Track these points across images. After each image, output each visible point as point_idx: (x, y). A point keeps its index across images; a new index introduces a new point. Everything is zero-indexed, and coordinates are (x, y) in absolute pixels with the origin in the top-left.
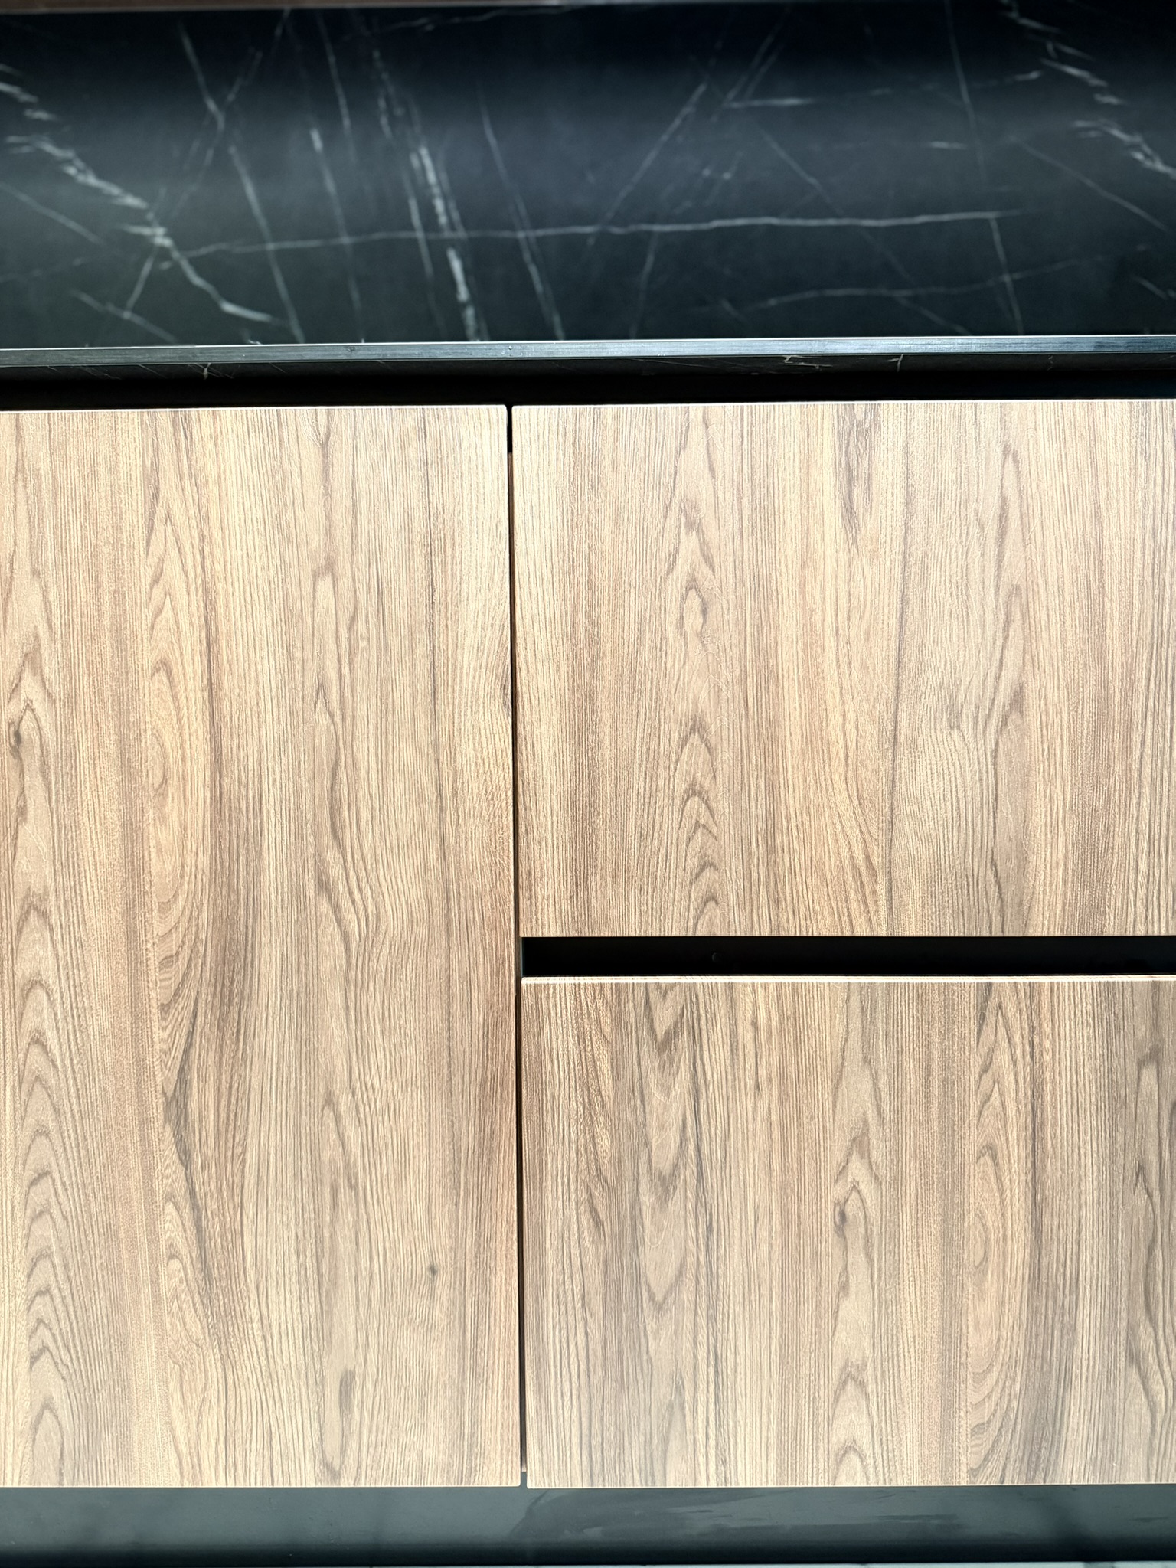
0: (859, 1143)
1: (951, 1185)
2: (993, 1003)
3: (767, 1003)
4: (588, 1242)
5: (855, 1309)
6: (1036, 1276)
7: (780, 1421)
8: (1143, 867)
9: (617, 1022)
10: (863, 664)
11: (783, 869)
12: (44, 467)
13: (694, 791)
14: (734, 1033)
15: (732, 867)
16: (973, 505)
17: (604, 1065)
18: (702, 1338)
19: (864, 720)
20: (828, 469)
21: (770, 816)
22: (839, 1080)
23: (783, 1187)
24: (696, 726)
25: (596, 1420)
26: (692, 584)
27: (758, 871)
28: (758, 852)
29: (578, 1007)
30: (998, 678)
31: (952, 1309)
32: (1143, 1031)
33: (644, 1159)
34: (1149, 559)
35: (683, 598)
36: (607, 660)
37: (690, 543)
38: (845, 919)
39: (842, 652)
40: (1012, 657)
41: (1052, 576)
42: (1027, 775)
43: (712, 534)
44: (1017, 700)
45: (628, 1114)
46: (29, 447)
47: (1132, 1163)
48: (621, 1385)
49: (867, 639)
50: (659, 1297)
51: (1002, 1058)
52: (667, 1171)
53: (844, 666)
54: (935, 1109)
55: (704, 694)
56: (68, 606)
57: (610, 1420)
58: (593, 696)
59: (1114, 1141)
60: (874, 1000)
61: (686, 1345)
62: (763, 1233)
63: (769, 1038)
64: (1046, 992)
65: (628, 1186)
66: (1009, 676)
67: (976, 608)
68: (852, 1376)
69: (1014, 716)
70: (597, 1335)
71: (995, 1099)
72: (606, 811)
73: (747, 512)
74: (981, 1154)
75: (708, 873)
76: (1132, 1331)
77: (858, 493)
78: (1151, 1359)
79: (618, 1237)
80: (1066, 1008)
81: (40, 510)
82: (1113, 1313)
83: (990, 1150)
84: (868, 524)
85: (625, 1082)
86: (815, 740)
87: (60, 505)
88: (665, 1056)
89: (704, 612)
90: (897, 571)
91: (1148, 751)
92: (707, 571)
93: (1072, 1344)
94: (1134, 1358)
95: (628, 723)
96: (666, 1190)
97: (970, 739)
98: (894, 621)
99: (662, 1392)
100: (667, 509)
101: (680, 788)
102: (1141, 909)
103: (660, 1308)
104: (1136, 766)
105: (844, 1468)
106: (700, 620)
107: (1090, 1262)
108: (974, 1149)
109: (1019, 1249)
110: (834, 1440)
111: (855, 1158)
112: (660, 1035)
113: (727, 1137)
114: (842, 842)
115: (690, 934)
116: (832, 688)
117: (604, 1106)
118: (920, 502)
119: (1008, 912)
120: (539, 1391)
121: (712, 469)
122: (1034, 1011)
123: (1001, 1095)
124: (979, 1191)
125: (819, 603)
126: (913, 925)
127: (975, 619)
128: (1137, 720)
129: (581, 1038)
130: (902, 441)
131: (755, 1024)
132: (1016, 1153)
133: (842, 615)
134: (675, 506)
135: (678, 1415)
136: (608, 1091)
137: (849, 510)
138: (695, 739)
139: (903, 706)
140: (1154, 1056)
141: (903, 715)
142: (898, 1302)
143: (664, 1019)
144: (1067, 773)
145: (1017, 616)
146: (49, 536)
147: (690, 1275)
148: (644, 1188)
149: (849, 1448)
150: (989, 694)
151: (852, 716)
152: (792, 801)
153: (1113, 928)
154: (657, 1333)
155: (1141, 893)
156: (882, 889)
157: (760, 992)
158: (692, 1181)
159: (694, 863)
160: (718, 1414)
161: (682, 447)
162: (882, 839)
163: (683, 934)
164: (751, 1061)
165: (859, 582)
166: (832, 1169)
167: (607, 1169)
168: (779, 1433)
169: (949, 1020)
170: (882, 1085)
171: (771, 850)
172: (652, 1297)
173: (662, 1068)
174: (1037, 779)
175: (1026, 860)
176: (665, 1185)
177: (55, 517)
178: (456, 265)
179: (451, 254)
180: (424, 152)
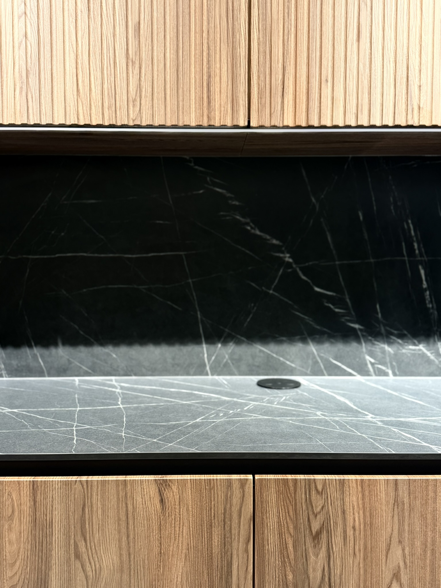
12: (406, 500)
46: (400, 492)
56: (412, 555)
81: (403, 517)
87: (412, 515)
146: (406, 527)
177: (409, 520)
178: (422, 272)
179: (420, 267)
180: (410, 221)
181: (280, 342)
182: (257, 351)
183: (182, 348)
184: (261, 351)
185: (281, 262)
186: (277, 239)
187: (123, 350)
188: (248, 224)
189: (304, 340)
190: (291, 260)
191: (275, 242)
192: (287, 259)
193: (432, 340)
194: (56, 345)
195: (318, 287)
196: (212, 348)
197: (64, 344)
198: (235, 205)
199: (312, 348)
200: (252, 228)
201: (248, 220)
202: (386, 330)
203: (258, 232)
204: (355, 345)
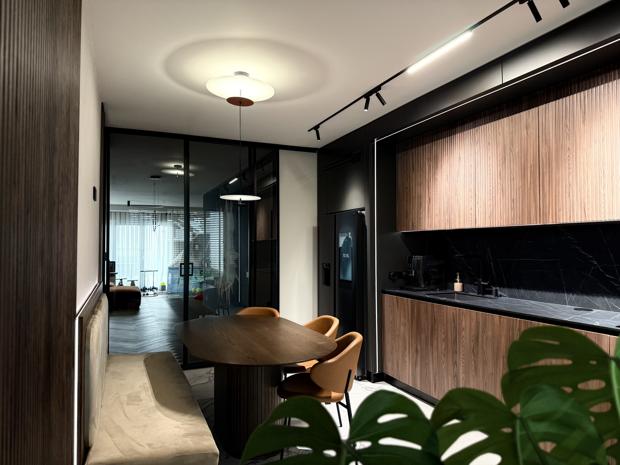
181: (593, 296)
182: (585, 298)
183: (558, 294)
184: (586, 298)
185: (593, 263)
186: (591, 255)
187: (540, 292)
188: (580, 250)
189: (603, 296)
190: (596, 264)
191: (590, 256)
192: (595, 263)
194: (521, 289)
195: (607, 275)
196: (568, 295)
197: (523, 289)
198: (575, 242)
199: (606, 299)
200: (581, 251)
201: (580, 248)
203: (584, 253)
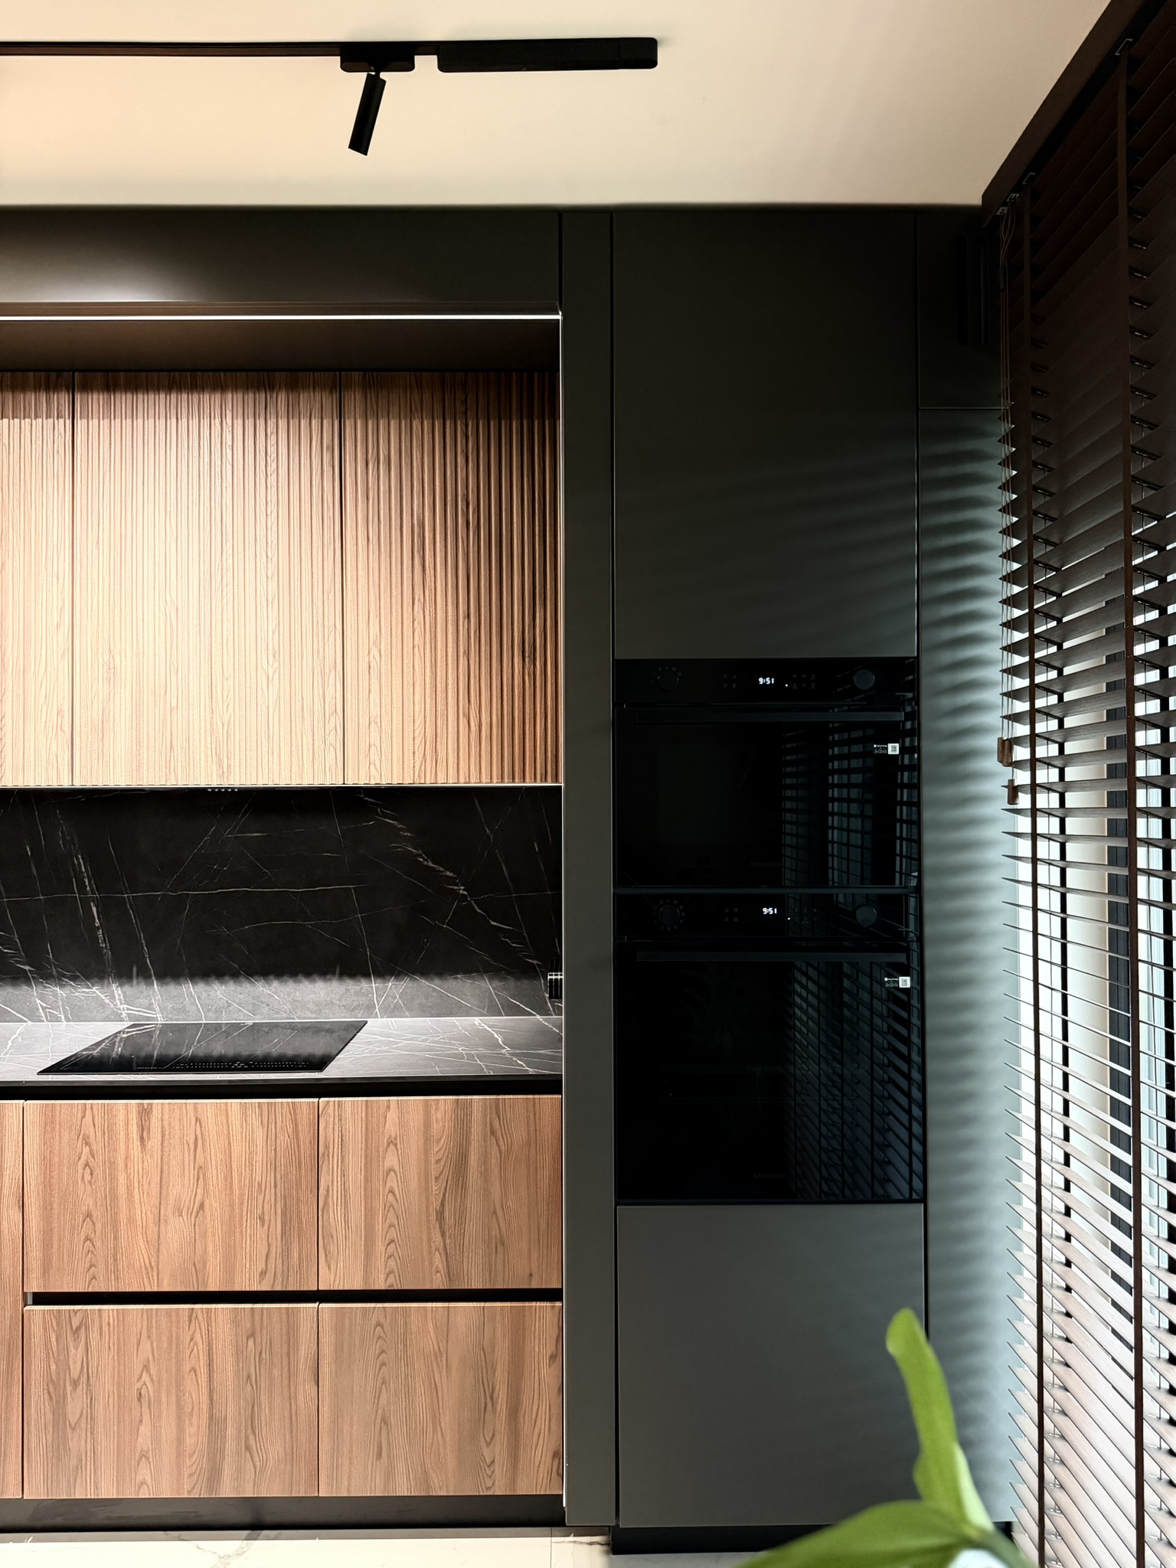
0: (146, 1367)
1: (179, 1384)
2: (194, 1315)
3: (113, 1316)
4: (47, 1404)
5: (145, 1429)
6: (211, 1417)
7: (117, 1472)
8: (248, 1266)
9: (58, 1324)
10: (148, 1193)
11: (120, 1267)
13: (87, 1239)
14: (101, 1328)
15: (101, 1266)
16: (185, 1138)
17: (54, 1339)
18: (89, 1441)
19: (149, 1213)
20: (135, 1126)
21: (115, 1248)
22: (139, 1344)
23: (118, 1383)
24: (89, 1215)
25: (50, 1472)
26: (87, 1165)
27: (111, 1267)
28: (111, 1261)
29: (44, 1318)
30: (195, 1198)
31: (180, 1429)
32: (248, 1325)
33: (68, 1374)
34: (247, 1156)
35: (84, 1169)
36: (57, 1191)
37: (86, 1150)
38: (142, 1285)
39: (140, 1189)
40: (200, 1191)
41: (213, 1162)
42: (206, 1233)
43: (94, 1147)
44: (202, 1206)
45: (62, 1357)
47: (245, 1374)
48: (59, 1459)
49: (149, 1184)
50: (73, 1425)
51: (198, 1336)
52: (76, 1378)
53: (141, 1194)
54: (173, 1354)
55: (91, 1204)
57: (54, 1472)
58: (51, 1204)
59: (238, 1366)
60: (151, 1315)
61: (83, 1443)
62: (111, 1401)
63: (114, 1330)
64: (213, 1311)
65: (62, 1384)
66: (199, 1198)
67: (187, 1174)
68: (144, 1455)
69: (201, 1212)
70: (50, 1439)
71: (195, 1351)
72: (55, 1246)
73: (106, 1139)
74: (190, 1371)
75: (93, 1268)
76: (247, 1438)
77: (145, 1134)
78: (254, 1448)
79: (58, 1402)
80: (220, 1318)
82: (240, 1431)
83: (193, 1370)
84: (149, 1145)
85: (61, 1346)
86: (131, 1220)
88: (76, 1336)
89: (91, 1174)
90: (159, 1161)
91: (249, 1225)
92: (93, 1160)
93: (224, 1443)
94: (248, 1448)
95: (64, 1214)
96: (76, 1385)
97: (185, 1220)
98: (159, 1178)
99: (74, 1462)
100: (78, 1138)
101: (82, 1238)
102: (247, 1281)
103: (73, 1429)
104: (244, 1230)
105: (141, 1491)
106: (90, 1177)
107: (231, 1412)
108: (188, 1369)
109: (205, 1407)
110: (137, 1480)
111: (145, 1372)
112: (74, 1328)
113: (98, 1366)
114: (141, 1257)
115: (86, 1291)
116: (137, 1201)
117: (53, 1354)
118: (167, 1137)
119: (200, 1282)
120: (28, 1461)
121: (94, 1125)
122: (209, 1319)
123: (198, 1349)
124: (189, 1385)
125: (132, 1171)
126: (166, 1288)
127: (186, 1178)
128: (244, 1214)
129: (45, 1329)
130: (160, 1117)
131: (109, 1324)
132: (203, 1371)
133: (140, 1176)
134: (81, 1137)
135: (80, 1471)
136: (55, 1349)
137: (142, 1139)
138: (88, 1219)
139: (162, 1208)
140: (252, 1335)
141: (162, 1211)
142: (161, 1427)
143: (75, 1323)
144: (220, 1231)
145: (201, 1176)
147: (84, 1417)
148: (68, 1384)
149: (143, 1483)
150: (192, 1204)
151: (144, 1211)
152: (123, 1241)
153: (237, 1288)
154: (72, 1439)
155: (247, 1275)
156: (155, 1274)
157: (111, 1312)
158: (85, 1382)
159: (88, 1265)
160: (95, 1469)
161: (84, 1117)
162: (155, 1256)
163: (84, 1291)
164: (107, 1338)
165: (146, 1164)
166: (136, 1377)
167: (54, 1378)
168: (117, 1477)
169: (179, 1322)
170: (155, 1345)
171: (115, 1260)
172: (70, 1425)
173: (75, 1340)
174: (209, 1234)
175: (206, 1263)
176: (75, 1383)
178: (94, 909)
179: (92, 904)
180: (80, 857)
193: (106, 982)
202: (57, 971)
204: (25, 987)
